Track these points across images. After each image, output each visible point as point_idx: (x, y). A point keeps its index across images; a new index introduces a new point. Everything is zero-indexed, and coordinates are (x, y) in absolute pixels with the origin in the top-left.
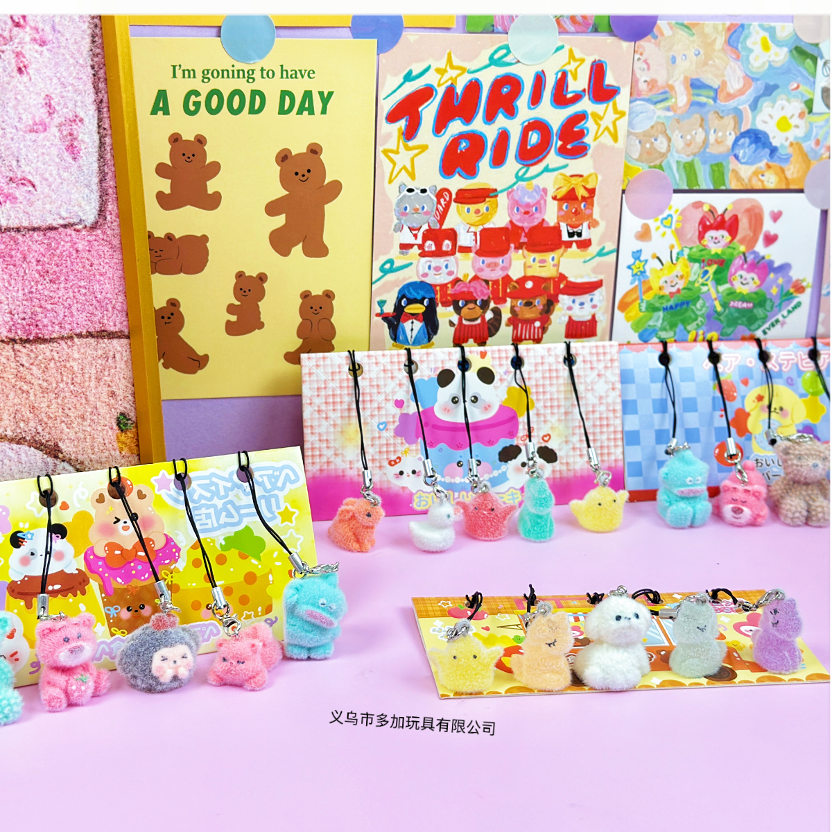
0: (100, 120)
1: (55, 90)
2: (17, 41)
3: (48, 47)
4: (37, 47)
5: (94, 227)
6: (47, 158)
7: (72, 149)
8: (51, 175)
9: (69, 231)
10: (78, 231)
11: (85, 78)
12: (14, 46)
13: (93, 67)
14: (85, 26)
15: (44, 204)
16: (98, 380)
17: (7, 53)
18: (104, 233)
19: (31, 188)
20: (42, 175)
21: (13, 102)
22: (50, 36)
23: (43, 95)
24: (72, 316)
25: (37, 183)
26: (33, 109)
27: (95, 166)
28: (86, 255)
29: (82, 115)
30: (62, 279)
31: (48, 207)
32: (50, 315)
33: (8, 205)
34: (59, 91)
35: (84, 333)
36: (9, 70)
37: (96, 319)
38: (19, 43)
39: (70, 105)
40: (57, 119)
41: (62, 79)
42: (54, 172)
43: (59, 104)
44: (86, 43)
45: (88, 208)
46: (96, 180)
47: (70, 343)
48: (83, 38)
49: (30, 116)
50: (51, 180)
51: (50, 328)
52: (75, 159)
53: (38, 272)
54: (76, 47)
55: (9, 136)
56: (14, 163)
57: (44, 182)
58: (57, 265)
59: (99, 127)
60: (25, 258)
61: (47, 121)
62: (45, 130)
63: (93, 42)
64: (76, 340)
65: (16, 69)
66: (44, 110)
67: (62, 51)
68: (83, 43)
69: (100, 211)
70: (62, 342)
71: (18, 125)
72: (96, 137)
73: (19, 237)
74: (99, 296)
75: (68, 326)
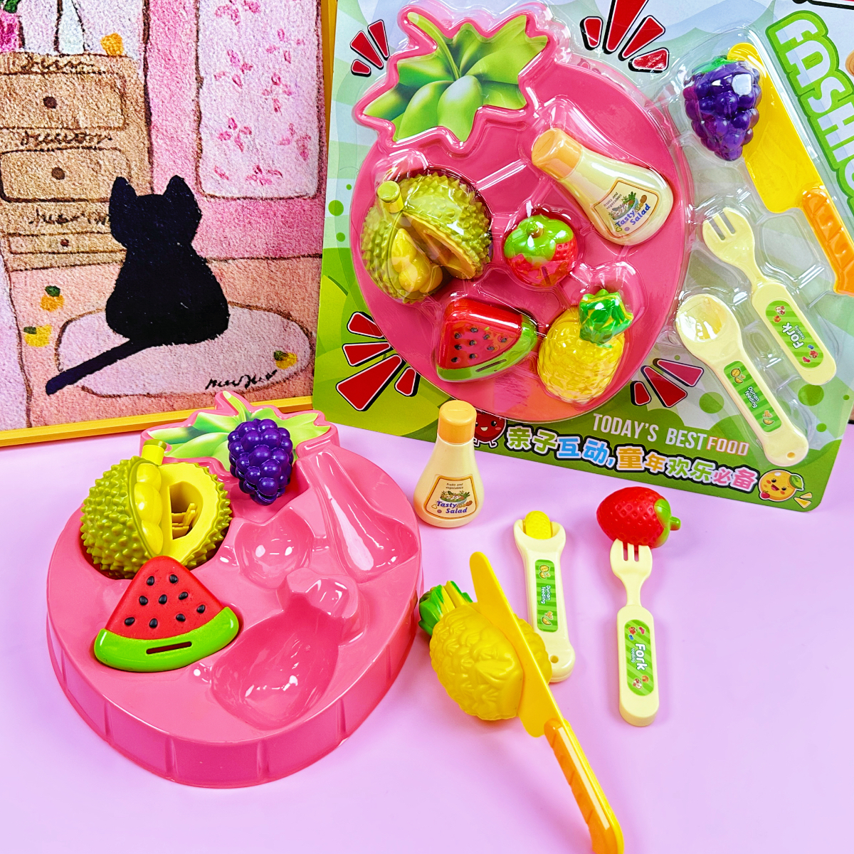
0: (320, 137)
1: (296, 121)
2: (274, 93)
3: (293, 96)
4: (286, 96)
5: (314, 197)
6: (289, 159)
7: (304, 154)
8: (291, 168)
9: (300, 200)
10: (305, 199)
11: (313, 113)
12: (273, 96)
13: (318, 107)
14: (314, 83)
15: (287, 185)
16: (313, 280)
17: (269, 100)
18: (319, 201)
19: (280, 176)
20: (286, 169)
21: (272, 128)
22: (293, 89)
23: (289, 124)
24: (300, 246)
25: (283, 174)
26: (283, 132)
27: (317, 163)
28: (309, 213)
29: (310, 135)
30: (295, 225)
31: (289, 186)
32: (288, 245)
33: (267, 185)
34: (297, 122)
35: (306, 255)
36: (270, 109)
37: (313, 247)
38: (276, 94)
39: (304, 129)
40: (296, 137)
41: (300, 115)
42: (293, 167)
43: (297, 128)
44: (315, 93)
45: (311, 187)
46: (317, 171)
47: (298, 260)
48: (313, 90)
49: (281, 136)
50: (291, 171)
51: (287, 252)
52: (305, 160)
53: (282, 221)
54: (308, 95)
55: (268, 147)
56: (271, 162)
57: (287, 173)
58: (293, 218)
59: (320, 141)
60: (275, 215)
61: (290, 138)
62: (289, 143)
63: (319, 92)
64: (302, 258)
65: (273, 109)
66: (289, 132)
67: (300, 98)
68: (313, 93)
69: (318, 188)
70: (294, 260)
71: (274, 141)
72: (318, 147)
73: (273, 203)
74: (315, 235)
75: (297, 251)
